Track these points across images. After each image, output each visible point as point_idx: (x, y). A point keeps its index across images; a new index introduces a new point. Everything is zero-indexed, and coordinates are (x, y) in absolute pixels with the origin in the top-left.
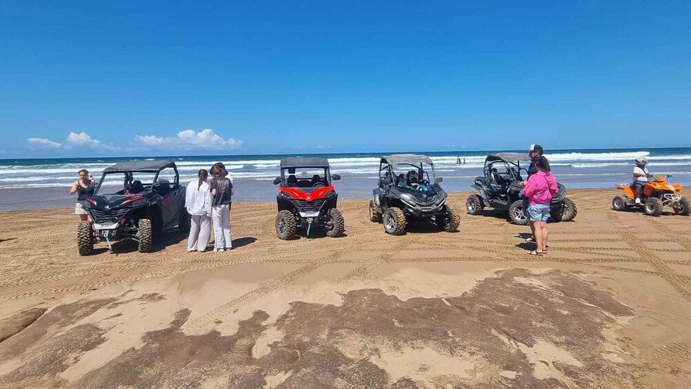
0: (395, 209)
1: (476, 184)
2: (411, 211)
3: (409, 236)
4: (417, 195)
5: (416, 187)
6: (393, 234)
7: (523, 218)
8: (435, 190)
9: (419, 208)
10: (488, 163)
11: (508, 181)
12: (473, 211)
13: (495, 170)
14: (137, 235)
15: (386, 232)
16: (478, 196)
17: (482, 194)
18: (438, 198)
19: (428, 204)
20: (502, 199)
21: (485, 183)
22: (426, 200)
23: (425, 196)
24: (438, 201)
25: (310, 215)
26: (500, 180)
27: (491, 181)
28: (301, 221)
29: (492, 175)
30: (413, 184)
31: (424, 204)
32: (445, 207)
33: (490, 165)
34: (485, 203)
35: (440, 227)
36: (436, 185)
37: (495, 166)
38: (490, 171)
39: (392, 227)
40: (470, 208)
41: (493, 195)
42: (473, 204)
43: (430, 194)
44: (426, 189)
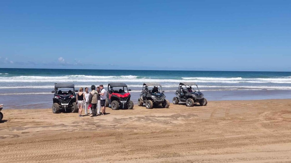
0: (150, 100)
1: (176, 93)
2: (155, 101)
3: (154, 109)
4: (157, 96)
5: (156, 94)
6: (149, 108)
7: (190, 104)
8: (162, 95)
9: (157, 100)
10: (180, 85)
11: (186, 92)
12: (175, 103)
13: (182, 88)
14: (73, 107)
15: (147, 108)
16: (177, 97)
17: (178, 97)
18: (163, 97)
19: (160, 99)
20: (184, 98)
21: (179, 93)
22: (159, 98)
23: (159, 97)
24: (163, 98)
25: (123, 102)
26: (184, 92)
27: (181, 92)
28: (121, 104)
29: (182, 90)
30: (155, 93)
31: (159, 99)
32: (165, 100)
33: (181, 86)
34: (179, 100)
35: (164, 107)
36: (163, 94)
37: (183, 86)
38: (181, 88)
39: (149, 106)
40: (174, 102)
41: (181, 97)
42: (175, 100)
43: (160, 96)
44: (159, 95)
